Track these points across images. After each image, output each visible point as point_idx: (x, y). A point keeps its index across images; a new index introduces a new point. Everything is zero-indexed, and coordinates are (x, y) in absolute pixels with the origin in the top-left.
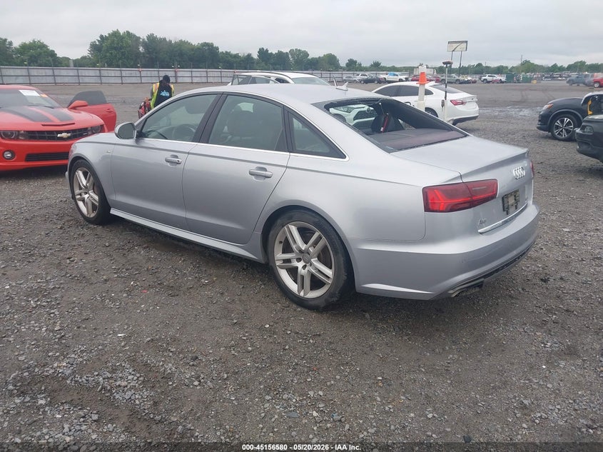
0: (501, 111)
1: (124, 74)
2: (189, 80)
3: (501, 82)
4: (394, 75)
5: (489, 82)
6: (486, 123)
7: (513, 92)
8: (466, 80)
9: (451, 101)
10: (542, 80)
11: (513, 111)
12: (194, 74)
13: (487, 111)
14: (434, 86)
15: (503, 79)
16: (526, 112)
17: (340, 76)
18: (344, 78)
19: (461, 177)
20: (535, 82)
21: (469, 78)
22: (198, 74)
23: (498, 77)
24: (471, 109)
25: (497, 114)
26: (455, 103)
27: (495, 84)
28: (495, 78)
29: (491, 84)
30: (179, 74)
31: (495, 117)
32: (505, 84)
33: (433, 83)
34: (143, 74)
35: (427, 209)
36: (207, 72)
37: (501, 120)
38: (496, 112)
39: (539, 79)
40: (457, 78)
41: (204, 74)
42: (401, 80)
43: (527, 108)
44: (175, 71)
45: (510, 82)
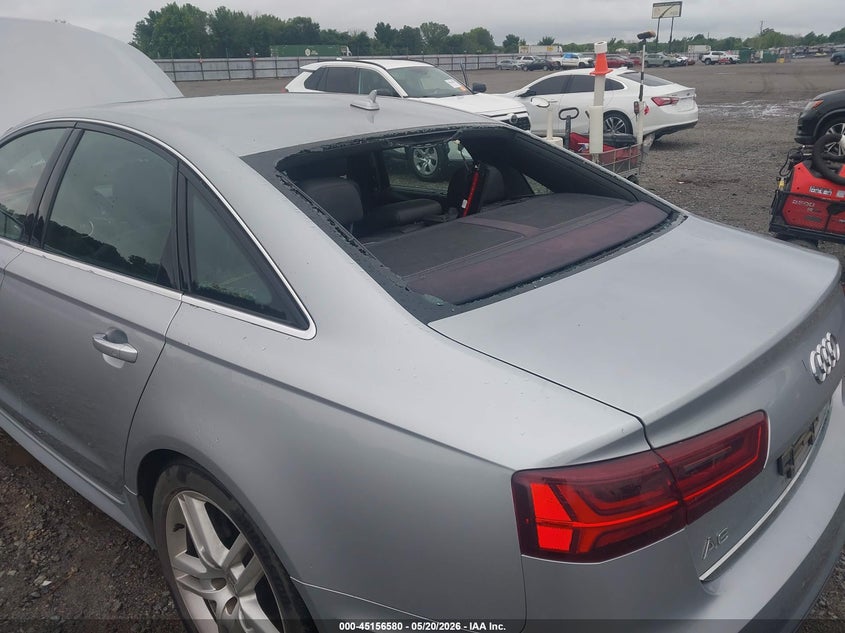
0: (733, 110)
1: (177, 68)
2: (272, 74)
3: (732, 62)
4: (573, 57)
5: (713, 63)
6: (709, 131)
7: (751, 78)
8: (679, 60)
9: (653, 99)
10: (792, 57)
11: (751, 109)
12: (280, 65)
13: (712, 110)
14: (625, 75)
15: (735, 57)
16: (772, 110)
17: (493, 60)
18: (499, 64)
19: (645, 431)
20: (782, 60)
21: (684, 58)
22: (285, 65)
23: (726, 55)
24: (686, 111)
25: (726, 114)
26: (660, 102)
27: (724, 66)
28: (722, 57)
29: (716, 66)
30: (258, 65)
31: (724, 119)
32: (737, 65)
33: (624, 70)
34: (206, 67)
35: (529, 543)
36: (298, 61)
37: (733, 125)
38: (725, 110)
39: (787, 57)
40: (666, 58)
41: (294, 64)
42: (582, 66)
43: (774, 103)
44: (252, 61)
45: (746, 62)
